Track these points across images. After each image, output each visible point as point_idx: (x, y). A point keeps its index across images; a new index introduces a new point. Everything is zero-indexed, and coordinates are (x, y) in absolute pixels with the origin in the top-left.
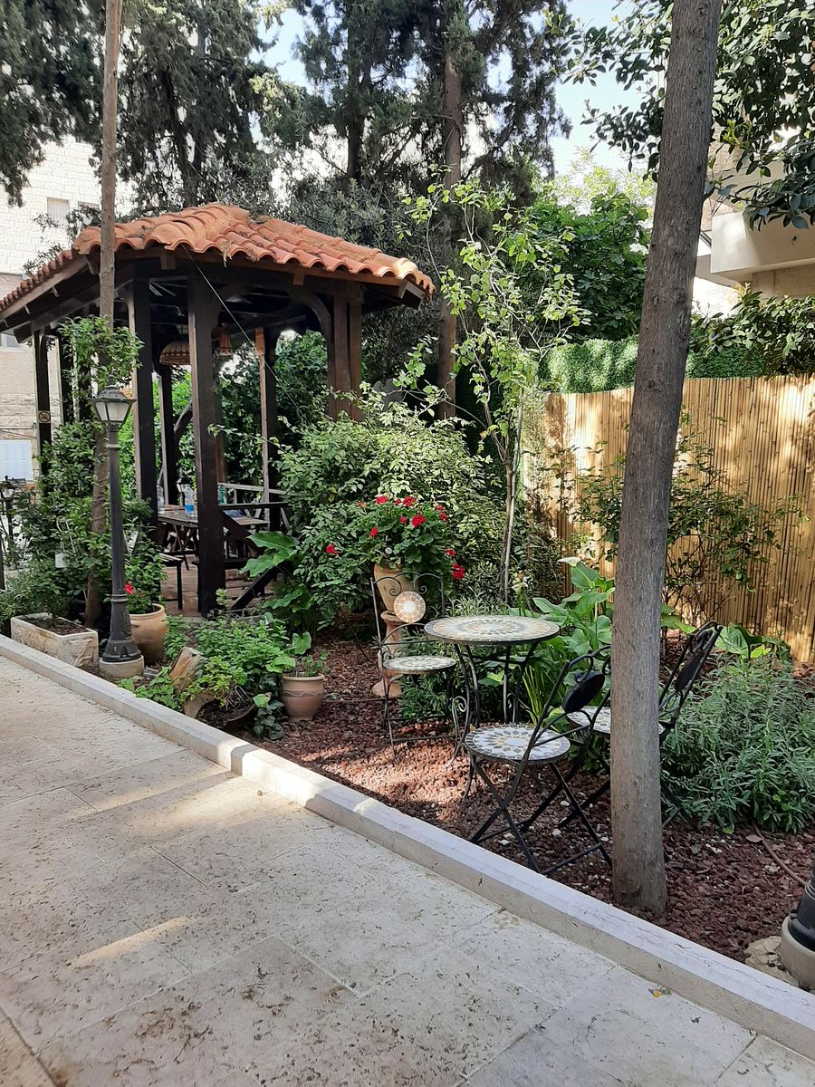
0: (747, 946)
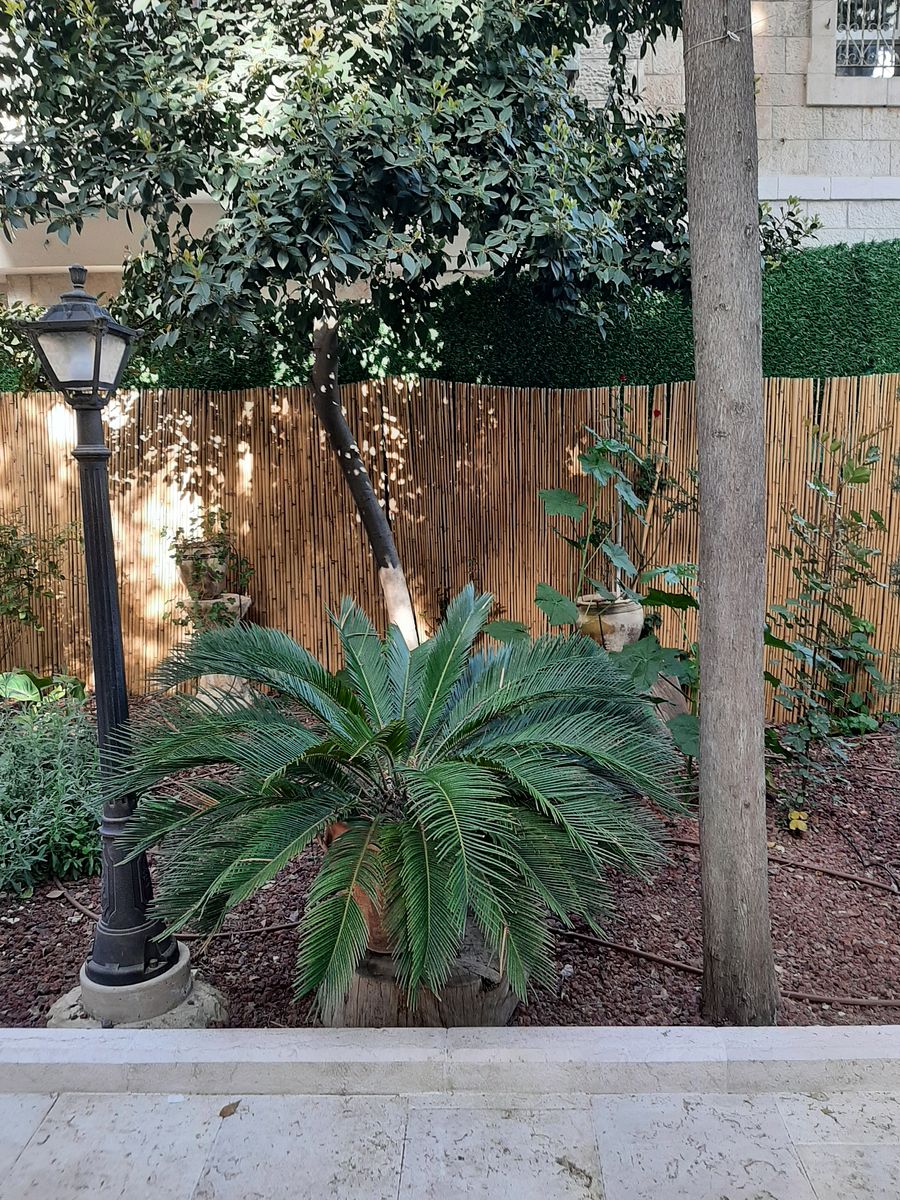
0: (48, 1009)
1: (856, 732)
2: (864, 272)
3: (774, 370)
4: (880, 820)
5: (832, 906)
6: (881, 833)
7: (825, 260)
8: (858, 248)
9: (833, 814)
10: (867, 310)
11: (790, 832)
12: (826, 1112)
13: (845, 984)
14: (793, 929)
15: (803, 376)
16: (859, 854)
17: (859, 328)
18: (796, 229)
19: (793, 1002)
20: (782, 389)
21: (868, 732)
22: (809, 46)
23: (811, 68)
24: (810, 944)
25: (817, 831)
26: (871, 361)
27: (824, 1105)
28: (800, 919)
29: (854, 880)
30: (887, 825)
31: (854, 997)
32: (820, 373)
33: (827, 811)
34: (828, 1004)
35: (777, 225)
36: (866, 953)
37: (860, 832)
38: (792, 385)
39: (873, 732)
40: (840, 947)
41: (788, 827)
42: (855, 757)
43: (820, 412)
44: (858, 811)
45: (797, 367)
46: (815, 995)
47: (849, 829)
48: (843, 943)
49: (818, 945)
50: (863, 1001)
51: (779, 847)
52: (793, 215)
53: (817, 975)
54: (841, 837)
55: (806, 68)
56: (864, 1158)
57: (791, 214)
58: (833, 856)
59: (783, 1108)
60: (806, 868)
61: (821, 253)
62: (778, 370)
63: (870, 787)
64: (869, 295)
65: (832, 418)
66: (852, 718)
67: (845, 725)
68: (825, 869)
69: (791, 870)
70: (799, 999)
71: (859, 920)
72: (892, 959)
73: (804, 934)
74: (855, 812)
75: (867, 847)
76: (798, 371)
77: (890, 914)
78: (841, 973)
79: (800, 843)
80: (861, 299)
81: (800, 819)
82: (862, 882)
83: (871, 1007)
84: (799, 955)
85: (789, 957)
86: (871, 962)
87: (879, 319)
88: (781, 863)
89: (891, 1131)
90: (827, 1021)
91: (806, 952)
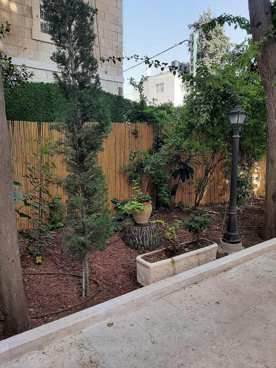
1: (58, 228)
2: (50, 91)
3: (25, 119)
4: (64, 253)
5: (49, 284)
6: (64, 257)
7: (38, 86)
8: (48, 84)
9: (50, 255)
10: (51, 103)
11: (37, 263)
12: (43, 353)
13: (52, 308)
14: (37, 295)
15: (34, 121)
16: (57, 265)
17: (49, 108)
18: (26, 75)
19: (35, 320)
20: (28, 125)
21: (61, 227)
22: (32, 21)
23: (33, 28)
24: (42, 298)
25: (45, 261)
26: (54, 118)
27: (43, 351)
28: (39, 291)
29: (56, 274)
30: (66, 255)
31: (54, 311)
32: (39, 121)
33: (49, 254)
34: (46, 316)
35: (20, 72)
36: (58, 296)
37: (58, 258)
38: (31, 124)
39: (63, 227)
40: (51, 296)
41: (36, 262)
42: (58, 236)
43: (40, 133)
44: (58, 252)
45: (32, 118)
46: (43, 314)
47: (55, 258)
48: (52, 295)
49: (44, 298)
50: (57, 311)
51: (33, 270)
52: (24, 70)
53: (44, 307)
54: (53, 261)
55: (32, 27)
56: (55, 363)
57: (23, 69)
58: (49, 268)
59: (29, 358)
60: (41, 274)
61: (36, 84)
62: (26, 119)
63: (61, 244)
64: (52, 99)
65: (44, 135)
66: (57, 224)
67: (55, 226)
68: (47, 273)
69: (37, 276)
70: (37, 318)
71: (57, 286)
72: (66, 295)
73: (40, 295)
74: (57, 253)
75: (60, 263)
76: (32, 120)
77: (66, 281)
78: (51, 304)
79: (40, 267)
80: (49, 100)
81: (39, 259)
82: (58, 274)
83: (59, 313)
84: (38, 303)
85: (35, 304)
86: (60, 298)
87: (55, 106)
88: (33, 274)
89: (63, 351)
90: (46, 322)
91: (40, 301)
